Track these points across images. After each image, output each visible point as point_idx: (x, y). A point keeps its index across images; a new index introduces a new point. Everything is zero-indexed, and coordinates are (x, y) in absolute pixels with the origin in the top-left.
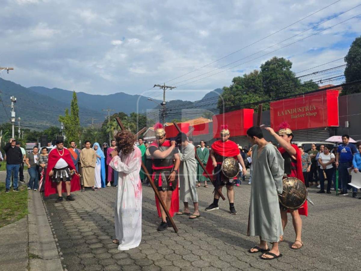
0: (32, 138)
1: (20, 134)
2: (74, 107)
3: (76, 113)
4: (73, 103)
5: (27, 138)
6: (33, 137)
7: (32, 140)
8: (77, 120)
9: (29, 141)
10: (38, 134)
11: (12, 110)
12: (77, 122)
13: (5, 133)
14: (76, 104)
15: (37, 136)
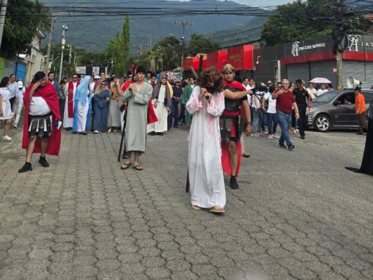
0: (86, 61)
1: (71, 57)
2: (126, 30)
3: (127, 37)
4: (125, 26)
5: (80, 60)
6: (87, 59)
7: (85, 63)
8: (127, 44)
9: (82, 64)
10: (93, 56)
11: (63, 38)
12: (127, 46)
13: (56, 57)
14: (128, 27)
15: (92, 58)
